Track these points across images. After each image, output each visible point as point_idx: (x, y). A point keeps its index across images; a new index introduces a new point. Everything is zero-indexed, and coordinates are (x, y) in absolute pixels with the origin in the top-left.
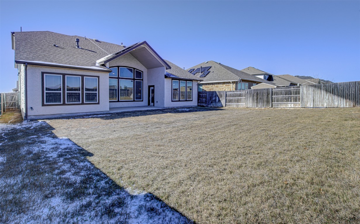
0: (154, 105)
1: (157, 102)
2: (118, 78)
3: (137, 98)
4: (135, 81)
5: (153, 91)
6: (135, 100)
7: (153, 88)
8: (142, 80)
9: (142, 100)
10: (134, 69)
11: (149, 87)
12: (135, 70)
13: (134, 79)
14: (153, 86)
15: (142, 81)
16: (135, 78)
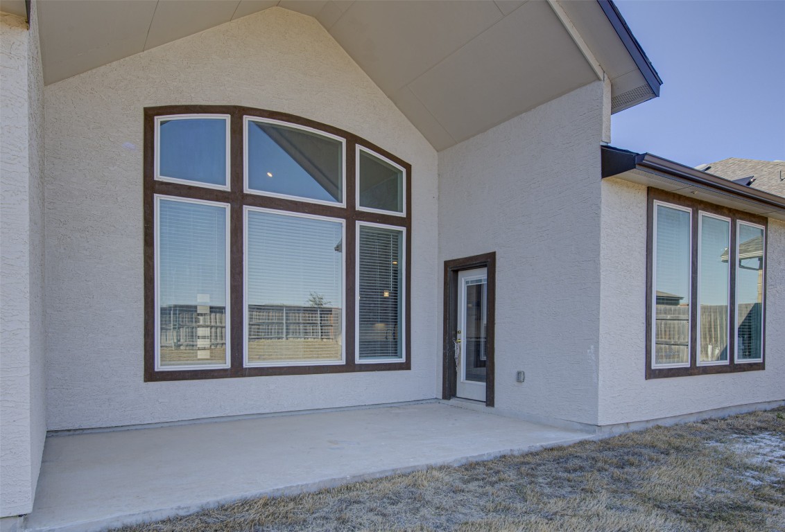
0: (490, 401)
1: (520, 377)
2: (237, 198)
3: (367, 349)
4: (358, 224)
5: (484, 299)
6: (358, 361)
7: (480, 275)
8: (407, 222)
9: (403, 360)
10: (353, 139)
11: (453, 269)
12: (358, 147)
13: (350, 215)
14: (487, 262)
15: (404, 229)
16: (358, 208)
